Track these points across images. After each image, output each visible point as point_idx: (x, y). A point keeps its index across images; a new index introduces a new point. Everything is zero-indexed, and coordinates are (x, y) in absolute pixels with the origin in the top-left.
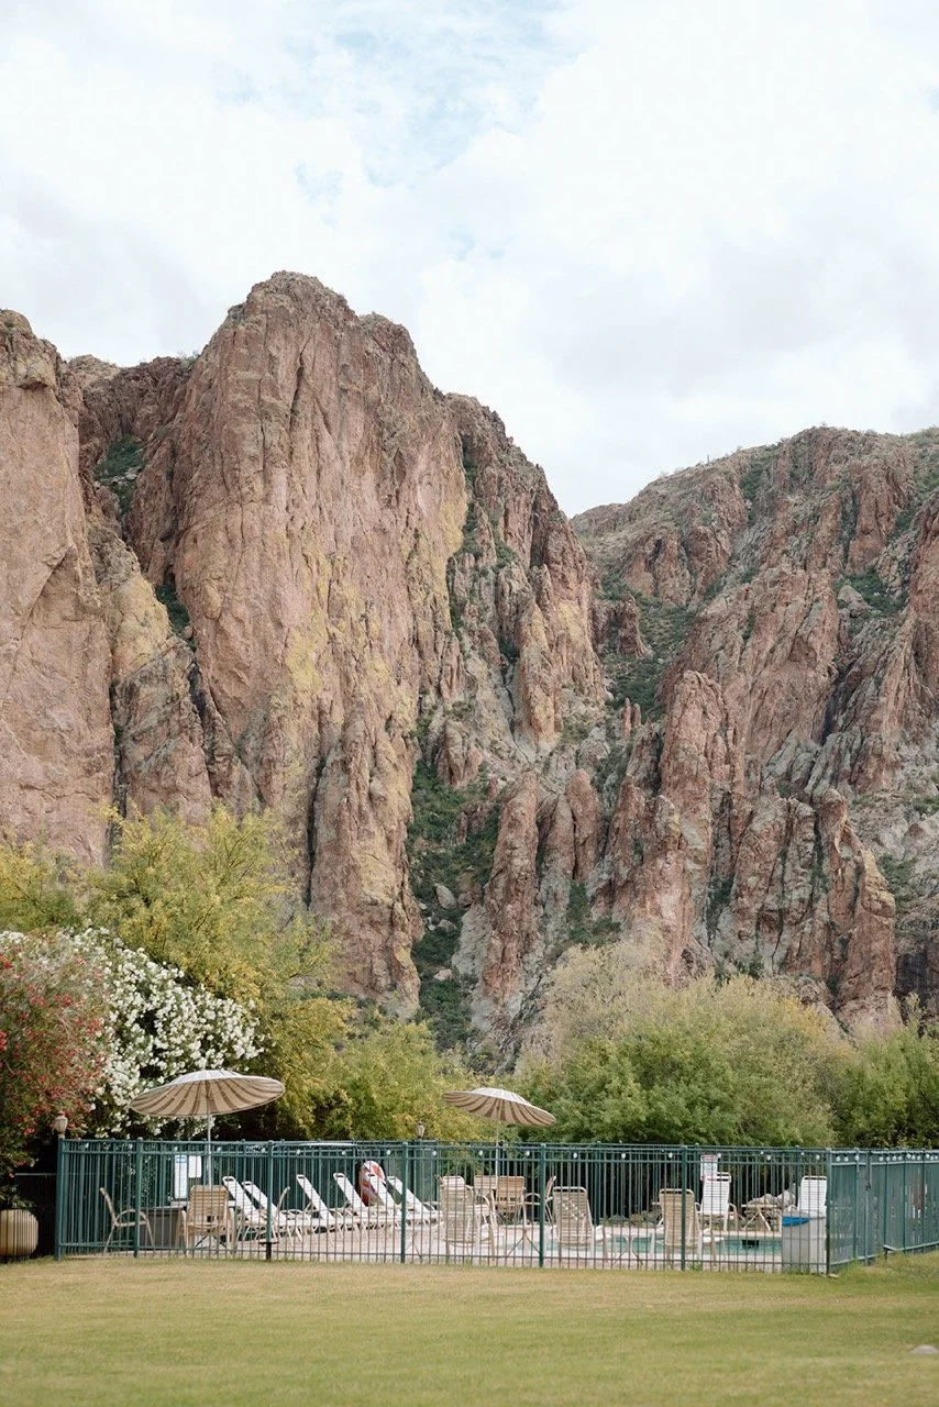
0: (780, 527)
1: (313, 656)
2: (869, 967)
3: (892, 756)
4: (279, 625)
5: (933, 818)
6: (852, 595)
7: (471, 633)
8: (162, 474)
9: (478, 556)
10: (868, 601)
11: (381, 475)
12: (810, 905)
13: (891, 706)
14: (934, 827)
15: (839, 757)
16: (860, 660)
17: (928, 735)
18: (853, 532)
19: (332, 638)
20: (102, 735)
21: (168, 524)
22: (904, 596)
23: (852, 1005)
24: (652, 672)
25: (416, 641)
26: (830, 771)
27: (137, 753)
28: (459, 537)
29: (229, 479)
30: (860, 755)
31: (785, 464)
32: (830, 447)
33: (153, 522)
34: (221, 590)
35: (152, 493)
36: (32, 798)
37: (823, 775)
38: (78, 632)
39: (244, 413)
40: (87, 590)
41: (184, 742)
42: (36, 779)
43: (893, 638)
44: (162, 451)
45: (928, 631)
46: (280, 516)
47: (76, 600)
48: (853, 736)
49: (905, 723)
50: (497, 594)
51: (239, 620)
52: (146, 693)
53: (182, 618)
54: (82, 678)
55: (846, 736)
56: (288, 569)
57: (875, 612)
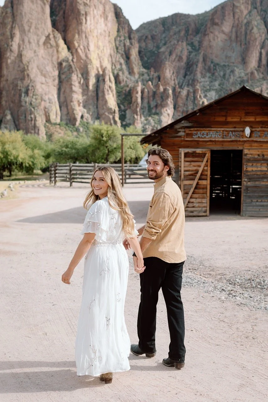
0: (172, 33)
1: (95, 58)
4: (89, 50)
6: (190, 48)
7: (120, 53)
8: (62, 17)
9: (120, 37)
10: (192, 49)
11: (104, 18)
13: (199, 70)
14: (209, 95)
15: (189, 81)
16: (192, 61)
17: (206, 76)
18: (188, 35)
19: (98, 54)
20: (56, 73)
21: (64, 28)
22: (199, 48)
25: (111, 55)
26: (187, 83)
27: (63, 77)
28: (116, 33)
29: (78, 19)
30: (194, 80)
31: (170, 21)
32: (180, 17)
33: (61, 27)
34: (78, 43)
35: (60, 22)
36: (43, 86)
38: (51, 50)
39: (81, 4)
40: (52, 42)
41: (73, 75)
42: (44, 81)
43: (199, 56)
44: (61, 13)
45: (206, 55)
46: (89, 27)
47: (50, 44)
48: (192, 77)
49: (202, 74)
50: (125, 46)
51: (81, 50)
52: (64, 64)
53: (69, 48)
54: (52, 61)
55: (190, 76)
56: (90, 39)
57: (194, 51)
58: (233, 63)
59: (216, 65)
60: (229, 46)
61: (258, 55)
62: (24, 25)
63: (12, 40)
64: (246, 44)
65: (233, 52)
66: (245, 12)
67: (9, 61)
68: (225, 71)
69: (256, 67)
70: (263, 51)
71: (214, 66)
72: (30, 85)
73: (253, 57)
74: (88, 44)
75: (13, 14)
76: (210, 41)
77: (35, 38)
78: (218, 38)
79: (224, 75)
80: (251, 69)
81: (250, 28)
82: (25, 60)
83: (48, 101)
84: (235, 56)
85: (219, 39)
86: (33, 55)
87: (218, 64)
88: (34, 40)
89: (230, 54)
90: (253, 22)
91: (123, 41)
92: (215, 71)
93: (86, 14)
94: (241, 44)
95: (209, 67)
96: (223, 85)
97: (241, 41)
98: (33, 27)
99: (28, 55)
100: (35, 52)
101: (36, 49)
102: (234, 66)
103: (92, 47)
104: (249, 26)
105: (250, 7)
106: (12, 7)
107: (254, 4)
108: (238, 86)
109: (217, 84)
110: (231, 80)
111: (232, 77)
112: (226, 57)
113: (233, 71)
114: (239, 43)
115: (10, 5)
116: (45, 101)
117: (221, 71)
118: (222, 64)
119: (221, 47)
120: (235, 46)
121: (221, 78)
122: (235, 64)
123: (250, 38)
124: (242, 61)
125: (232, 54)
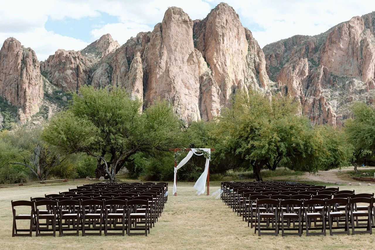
0: (293, 52)
1: (231, 72)
3: (321, 91)
4: (226, 66)
5: (331, 101)
6: (311, 63)
7: (251, 69)
8: (202, 39)
9: (251, 55)
10: (313, 64)
11: (238, 39)
12: (320, 116)
13: (320, 82)
15: (311, 91)
16: (313, 74)
17: (327, 87)
18: (308, 52)
19: (233, 69)
20: (198, 85)
21: (204, 48)
22: (319, 63)
24: (273, 77)
25: (243, 70)
26: (310, 94)
27: (204, 88)
28: (247, 52)
29: (216, 39)
30: (315, 91)
31: (291, 41)
32: (300, 38)
33: (201, 47)
34: (216, 59)
35: (201, 43)
36: (187, 97)
37: (308, 94)
38: (193, 66)
39: (218, 27)
40: (195, 59)
41: (213, 86)
42: (187, 93)
43: (320, 70)
44: (202, 35)
45: (326, 69)
46: (226, 46)
47: (193, 61)
48: (314, 87)
49: (323, 85)
50: (255, 62)
51: (219, 65)
52: (205, 78)
53: (208, 65)
54: (194, 75)
55: (312, 87)
56: (227, 56)
57: (314, 66)
59: (335, 77)
60: (347, 61)
62: (171, 45)
63: (161, 58)
64: (362, 58)
65: (351, 66)
66: (360, 31)
67: (158, 76)
68: (344, 82)
69: (373, 78)
71: (333, 78)
72: (176, 96)
73: (370, 69)
74: (225, 60)
75: (162, 37)
76: (329, 57)
77: (181, 56)
79: (343, 86)
80: (369, 79)
81: (366, 44)
82: (171, 75)
83: (191, 110)
84: (352, 69)
85: (337, 55)
86: (178, 70)
87: (337, 77)
88: (179, 58)
89: (347, 67)
90: (368, 40)
91: (253, 59)
92: (335, 83)
93: (223, 35)
94: (357, 59)
95: (329, 79)
96: (344, 94)
97: (357, 56)
98: (179, 47)
99: (174, 70)
100: (180, 68)
101: (181, 65)
102: (352, 77)
103: (228, 63)
104: (364, 43)
105: (363, 27)
106: (161, 31)
107: (367, 25)
108: (357, 94)
109: (337, 93)
110: (351, 90)
111: (351, 87)
112: (344, 70)
113: (351, 82)
114: (356, 58)
115: (159, 29)
116: (188, 110)
117: (340, 83)
118: (341, 76)
119: (339, 62)
120: (352, 61)
121: (341, 88)
122: (353, 76)
123: (366, 53)
124: (360, 73)
125: (350, 67)
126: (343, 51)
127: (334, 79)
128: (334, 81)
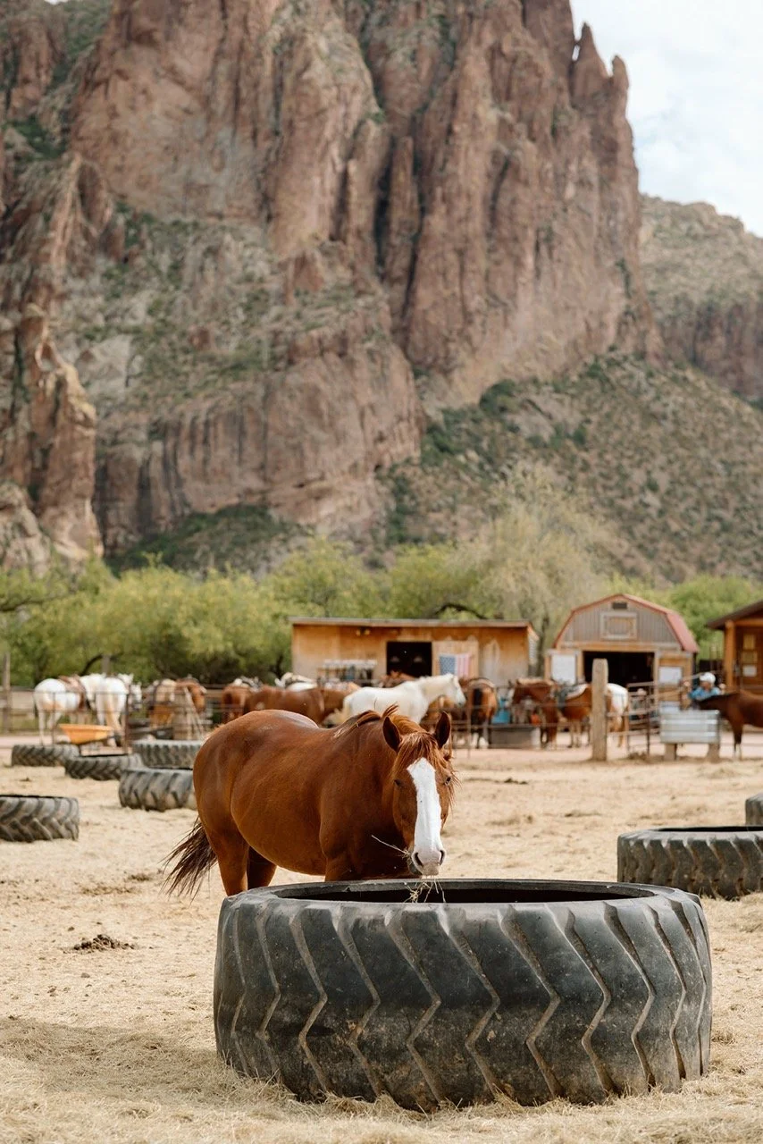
2: (70, 475)
3: (59, 289)
5: (102, 345)
6: (18, 138)
10: (31, 144)
12: (12, 415)
13: (59, 241)
14: (104, 353)
16: (27, 198)
17: (92, 270)
18: (14, 81)
22: (64, 143)
23: (51, 512)
30: (30, 286)
43: (60, 178)
45: (93, 174)
48: (23, 268)
49: (72, 258)
55: (16, 267)
57: (38, 155)
58: (220, 216)
59: (139, 220)
60: (201, 141)
61: (331, 182)
64: (277, 133)
65: (219, 169)
68: (178, 249)
69: (324, 237)
70: (353, 167)
71: (129, 224)
73: (311, 191)
76: (114, 114)
78: (150, 99)
79: (176, 267)
80: (300, 243)
81: (298, 63)
84: (227, 185)
85: (157, 108)
87: (148, 218)
89: (204, 173)
90: (310, 40)
92: (135, 248)
94: (254, 135)
95: (108, 232)
96: (168, 312)
97: (254, 119)
102: (223, 228)
104: (290, 55)
108: (236, 316)
109: (139, 305)
110: (207, 292)
111: (210, 274)
112: (189, 187)
113: (213, 252)
114: (247, 131)
117: (162, 251)
118: (169, 219)
119: (165, 143)
120: (227, 142)
121: (161, 281)
122: (225, 222)
123: (294, 107)
124: (261, 208)
125: (213, 175)
126: (189, 89)
127: (132, 232)
128: (129, 242)
